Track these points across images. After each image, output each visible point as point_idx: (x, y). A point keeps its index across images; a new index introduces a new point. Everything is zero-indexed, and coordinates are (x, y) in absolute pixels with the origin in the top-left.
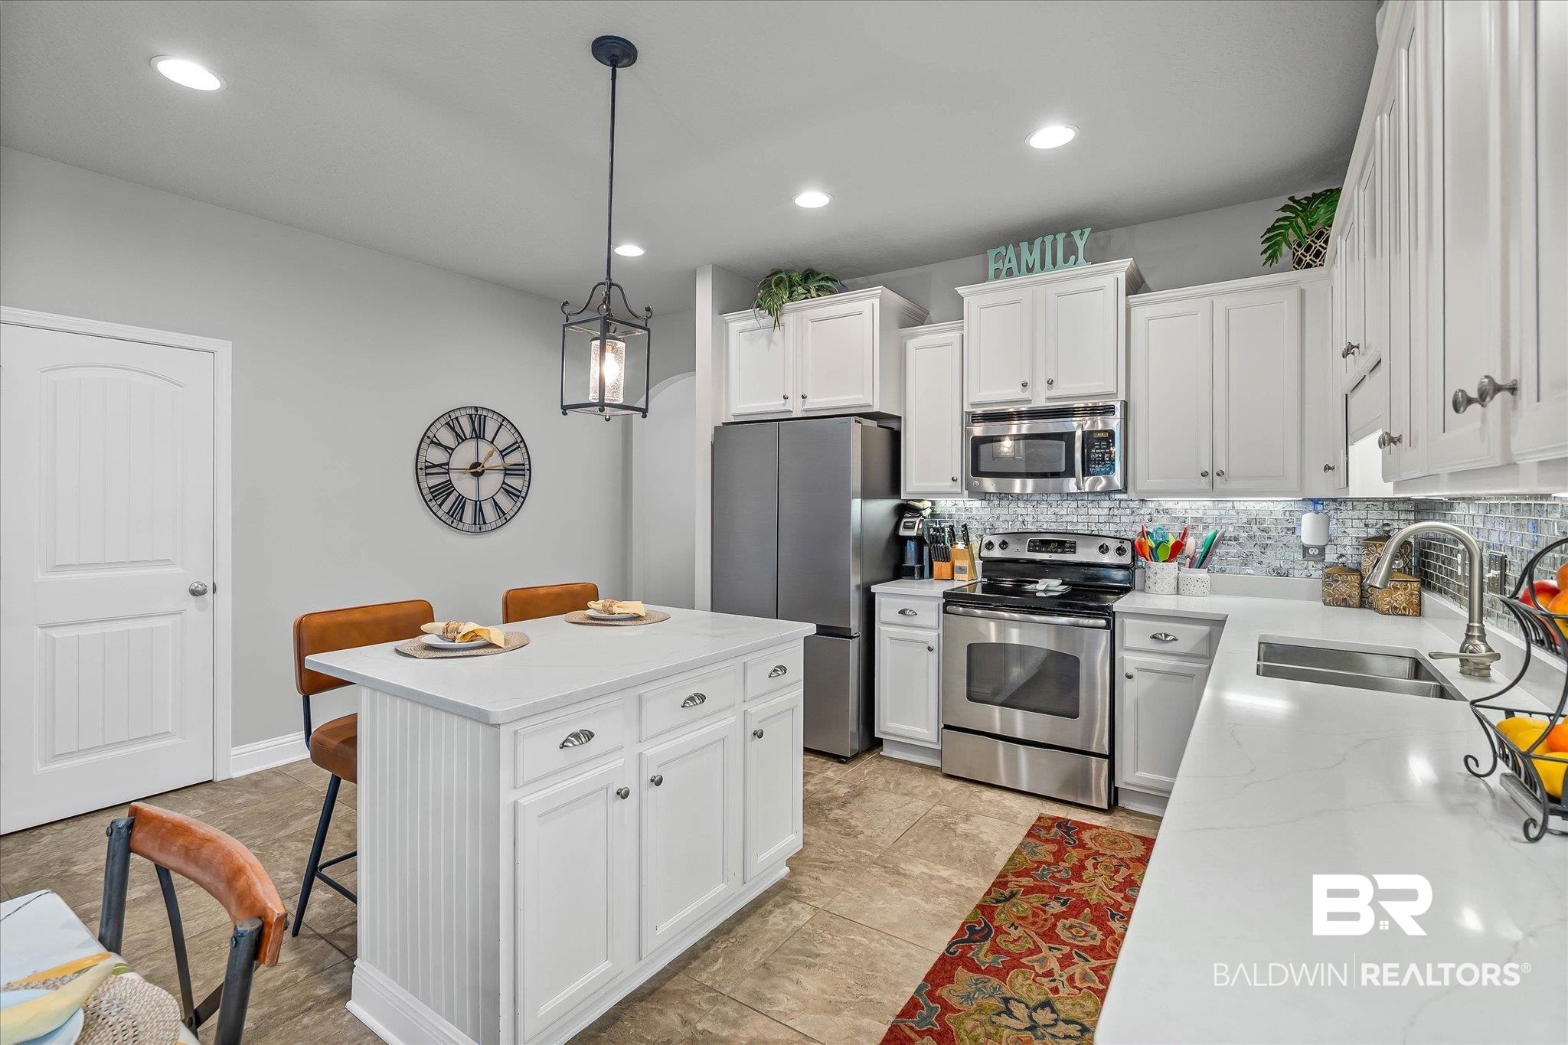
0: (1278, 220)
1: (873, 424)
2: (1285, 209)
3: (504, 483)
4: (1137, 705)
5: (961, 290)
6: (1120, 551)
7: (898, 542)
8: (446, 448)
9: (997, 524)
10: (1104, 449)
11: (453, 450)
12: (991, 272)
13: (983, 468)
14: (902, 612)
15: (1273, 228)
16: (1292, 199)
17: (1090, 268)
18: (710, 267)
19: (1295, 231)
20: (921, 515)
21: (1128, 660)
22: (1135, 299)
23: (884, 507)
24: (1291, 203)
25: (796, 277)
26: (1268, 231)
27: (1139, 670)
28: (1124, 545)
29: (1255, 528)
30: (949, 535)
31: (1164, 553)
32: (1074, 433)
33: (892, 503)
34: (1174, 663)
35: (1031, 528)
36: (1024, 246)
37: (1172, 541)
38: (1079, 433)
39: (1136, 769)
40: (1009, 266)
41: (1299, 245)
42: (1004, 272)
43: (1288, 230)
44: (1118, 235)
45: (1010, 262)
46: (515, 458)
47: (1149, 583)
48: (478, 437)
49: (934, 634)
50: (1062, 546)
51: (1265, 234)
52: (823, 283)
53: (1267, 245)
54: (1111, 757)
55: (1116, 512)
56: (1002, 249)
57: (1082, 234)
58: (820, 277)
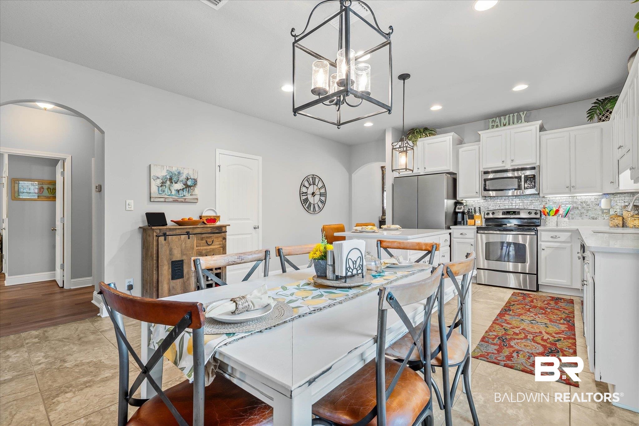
0: (593, 107)
1: (449, 175)
2: (595, 103)
3: (320, 199)
4: (546, 258)
5: (480, 132)
6: (536, 213)
7: (456, 213)
8: (307, 187)
9: (490, 207)
10: (532, 180)
11: (308, 188)
12: (490, 127)
13: (487, 188)
14: (461, 234)
15: (591, 109)
16: (597, 100)
17: (526, 124)
18: (391, 129)
19: (599, 110)
20: (463, 205)
21: (542, 245)
22: (542, 133)
23: (452, 202)
24: (597, 101)
25: (422, 131)
26: (589, 110)
27: (546, 247)
28: (537, 212)
29: (584, 204)
30: (474, 211)
31: (552, 213)
32: (521, 176)
33: (453, 201)
34: (559, 245)
35: (502, 208)
36: (502, 118)
37: (555, 209)
38: (523, 176)
39: (546, 278)
40: (497, 124)
41: (600, 114)
42: (495, 126)
43: (596, 110)
44: (534, 113)
45: (497, 123)
46: (323, 191)
47: (547, 223)
48: (314, 184)
49: (473, 240)
50: (514, 213)
51: (588, 111)
52: (430, 132)
53: (589, 115)
54: (537, 274)
55: (534, 201)
56: (494, 119)
57: (523, 114)
58: (430, 130)
